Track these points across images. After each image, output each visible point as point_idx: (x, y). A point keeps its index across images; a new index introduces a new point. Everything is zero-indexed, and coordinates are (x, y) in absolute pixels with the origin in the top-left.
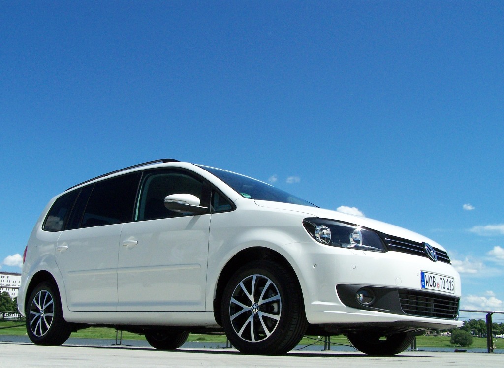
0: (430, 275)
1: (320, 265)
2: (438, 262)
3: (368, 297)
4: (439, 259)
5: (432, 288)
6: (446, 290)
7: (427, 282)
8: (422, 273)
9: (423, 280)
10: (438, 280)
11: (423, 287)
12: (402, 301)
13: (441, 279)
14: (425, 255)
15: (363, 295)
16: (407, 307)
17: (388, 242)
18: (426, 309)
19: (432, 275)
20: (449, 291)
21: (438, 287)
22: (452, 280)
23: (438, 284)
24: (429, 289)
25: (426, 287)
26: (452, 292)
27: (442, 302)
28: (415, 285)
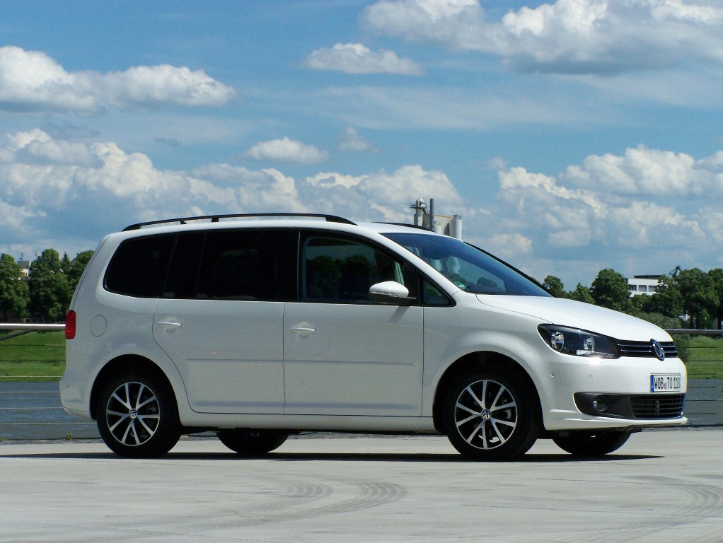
0: (658, 377)
1: (559, 373)
2: (666, 360)
3: (602, 403)
4: (668, 355)
5: (660, 390)
6: (673, 389)
7: (656, 385)
8: (652, 377)
9: (652, 384)
10: (665, 381)
11: (652, 390)
12: (633, 406)
13: (668, 378)
14: (653, 355)
15: (598, 402)
16: (638, 411)
17: (620, 348)
18: (653, 411)
19: (660, 377)
20: (676, 390)
21: (665, 388)
22: (678, 377)
23: (665, 384)
24: (657, 391)
25: (655, 390)
26: (678, 389)
27: (668, 402)
28: (645, 389)
